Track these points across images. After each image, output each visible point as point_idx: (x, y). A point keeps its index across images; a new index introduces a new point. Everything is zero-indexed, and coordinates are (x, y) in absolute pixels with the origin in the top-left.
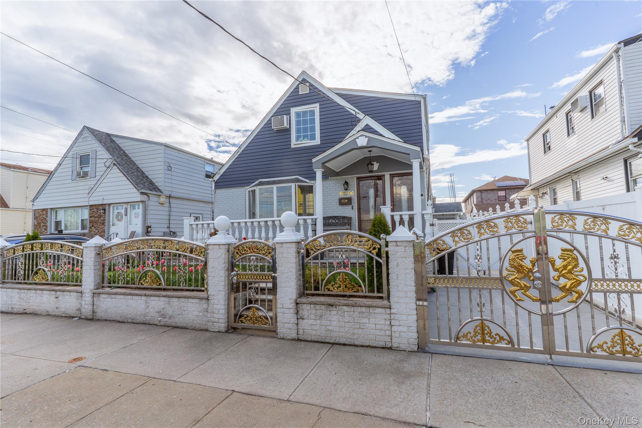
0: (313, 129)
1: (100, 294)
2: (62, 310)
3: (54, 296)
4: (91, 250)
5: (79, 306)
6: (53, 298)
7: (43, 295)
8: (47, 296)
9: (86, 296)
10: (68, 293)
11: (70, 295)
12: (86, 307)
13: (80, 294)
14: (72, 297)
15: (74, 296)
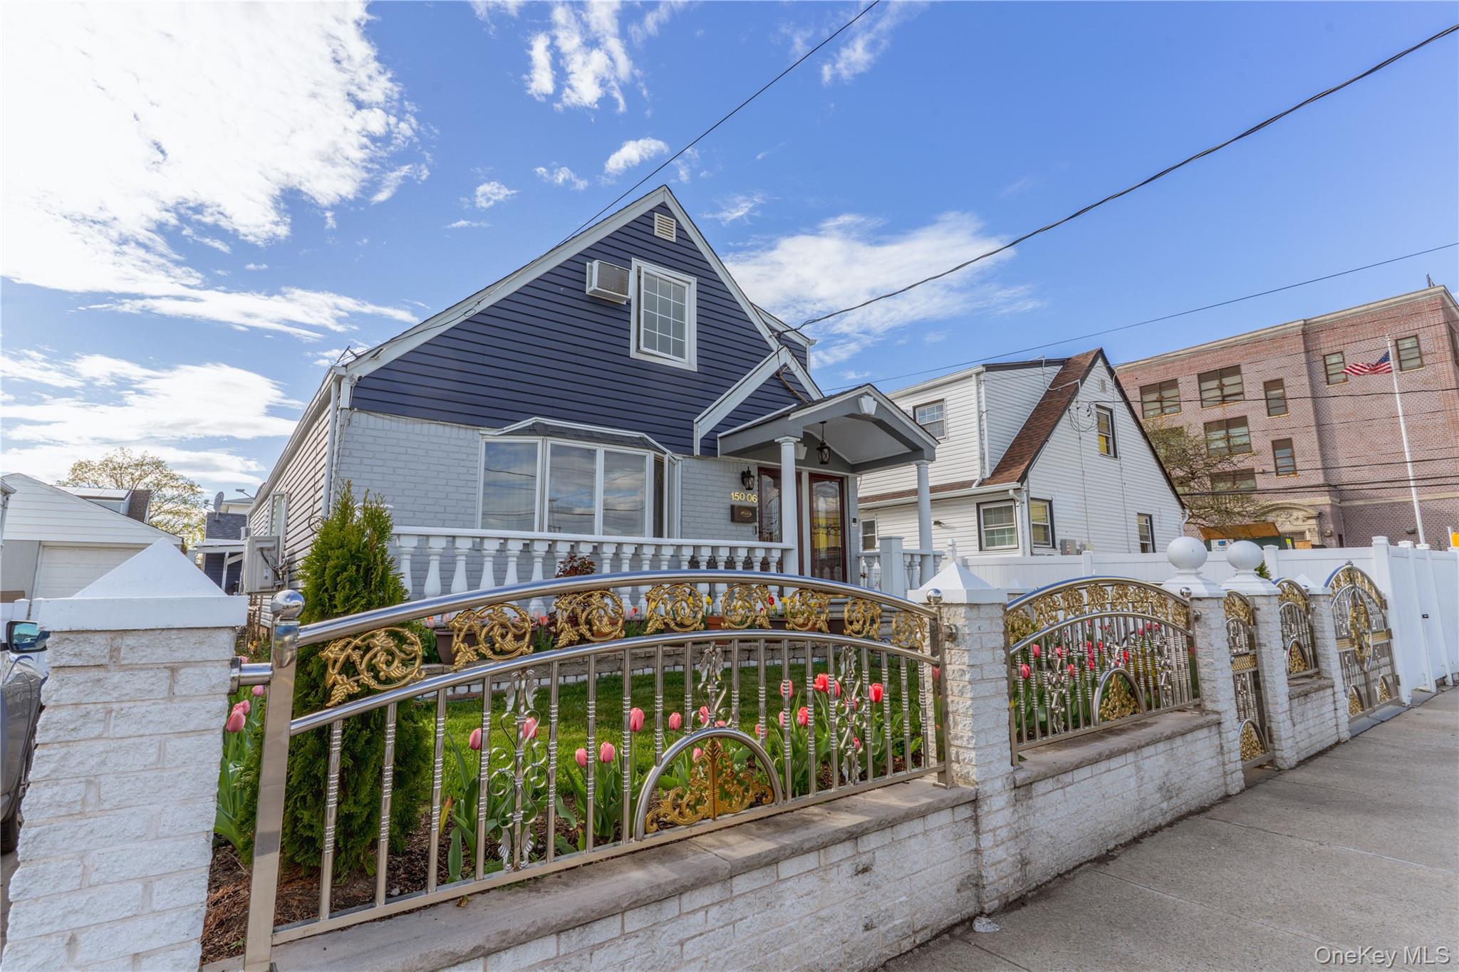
0: (680, 330)
1: (1031, 784)
2: (896, 922)
3: (847, 868)
4: (991, 619)
5: (967, 866)
6: (842, 881)
7: (782, 887)
8: (810, 883)
9: (995, 808)
10: (918, 826)
11: (925, 833)
12: (1000, 853)
13: (966, 812)
14: (937, 836)
15: (940, 828)
